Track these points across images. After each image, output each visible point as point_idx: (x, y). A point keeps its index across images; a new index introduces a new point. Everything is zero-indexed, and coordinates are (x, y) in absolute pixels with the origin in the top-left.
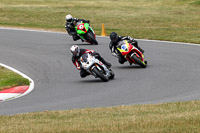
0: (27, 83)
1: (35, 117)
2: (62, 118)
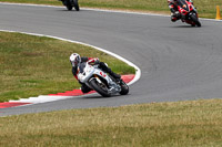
0: (133, 71)
1: (141, 109)
2: (171, 110)
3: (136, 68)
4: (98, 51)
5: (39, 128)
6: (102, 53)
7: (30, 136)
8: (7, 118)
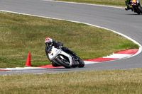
0: (137, 47)
3: (139, 45)
4: (115, 34)
5: (76, 81)
6: (118, 35)
7: (71, 86)
8: (56, 75)
